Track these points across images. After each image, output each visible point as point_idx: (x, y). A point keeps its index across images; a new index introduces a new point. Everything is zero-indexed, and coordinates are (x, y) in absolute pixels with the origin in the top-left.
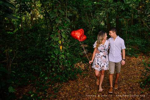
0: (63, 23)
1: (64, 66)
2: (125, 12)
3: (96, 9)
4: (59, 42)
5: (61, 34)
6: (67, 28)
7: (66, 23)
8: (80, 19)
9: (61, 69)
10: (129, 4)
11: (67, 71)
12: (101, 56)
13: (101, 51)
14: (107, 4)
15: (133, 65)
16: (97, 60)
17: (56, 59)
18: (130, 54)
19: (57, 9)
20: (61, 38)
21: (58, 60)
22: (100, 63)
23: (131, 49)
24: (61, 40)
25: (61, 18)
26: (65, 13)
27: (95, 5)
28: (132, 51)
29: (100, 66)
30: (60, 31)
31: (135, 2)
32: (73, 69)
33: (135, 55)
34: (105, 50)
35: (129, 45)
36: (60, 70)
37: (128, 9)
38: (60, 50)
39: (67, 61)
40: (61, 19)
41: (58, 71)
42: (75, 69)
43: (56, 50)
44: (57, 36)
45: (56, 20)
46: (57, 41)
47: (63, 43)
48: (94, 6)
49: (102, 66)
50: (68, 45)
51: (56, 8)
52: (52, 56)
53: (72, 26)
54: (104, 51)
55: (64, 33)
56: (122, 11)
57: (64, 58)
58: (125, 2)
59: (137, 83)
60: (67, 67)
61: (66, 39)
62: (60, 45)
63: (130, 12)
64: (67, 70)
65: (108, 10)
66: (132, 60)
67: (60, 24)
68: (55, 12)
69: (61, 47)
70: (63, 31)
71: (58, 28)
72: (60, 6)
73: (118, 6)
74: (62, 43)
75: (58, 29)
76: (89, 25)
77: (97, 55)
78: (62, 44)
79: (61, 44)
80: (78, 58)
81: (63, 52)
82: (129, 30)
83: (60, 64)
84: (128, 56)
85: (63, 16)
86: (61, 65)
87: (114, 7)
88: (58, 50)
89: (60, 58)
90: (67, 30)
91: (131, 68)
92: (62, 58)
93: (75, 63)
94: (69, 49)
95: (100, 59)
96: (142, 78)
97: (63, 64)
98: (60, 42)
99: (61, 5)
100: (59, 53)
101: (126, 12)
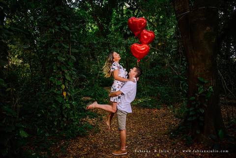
1: (69, 119)
5: (63, 76)
11: (73, 125)
15: (156, 117)
17: (58, 110)
20: (65, 81)
24: (64, 84)
30: (63, 72)
38: (63, 97)
41: (62, 126)
43: (58, 97)
44: (59, 79)
46: (60, 86)
52: (53, 106)
55: (68, 74)
59: (165, 134)
60: (72, 121)
62: (63, 90)
66: (154, 112)
67: (62, 63)
69: (65, 94)
70: (66, 71)
71: (60, 68)
72: (62, 39)
74: (66, 87)
78: (66, 90)
81: (67, 100)
83: (63, 115)
84: (148, 108)
86: (65, 117)
89: (64, 108)
91: (154, 120)
92: (67, 108)
97: (67, 116)
98: (63, 87)
99: (63, 37)
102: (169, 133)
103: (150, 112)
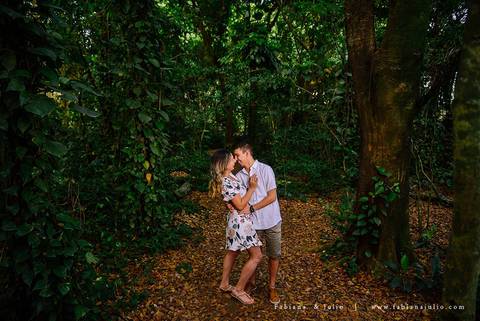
4: (144, 165)
5: (148, 146)
6: (163, 134)
15: (299, 218)
17: (137, 203)
18: (290, 195)
20: (149, 156)
24: (148, 160)
28: (294, 188)
33: (301, 196)
38: (146, 182)
41: (142, 231)
43: (138, 183)
44: (140, 151)
46: (141, 163)
47: (153, 166)
52: (129, 197)
55: (156, 143)
59: (313, 251)
62: (145, 170)
66: (295, 206)
69: (149, 177)
70: (152, 139)
74: (151, 166)
78: (151, 170)
79: (149, 170)
81: (152, 188)
83: (146, 213)
84: (286, 199)
86: (148, 216)
89: (147, 201)
92: (151, 201)
96: (322, 243)
97: (152, 214)
98: (147, 165)
102: (320, 251)
103: (289, 207)
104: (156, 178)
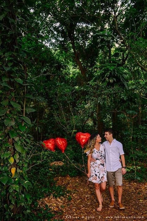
0: (18, 126)
1: (18, 206)
2: (127, 103)
3: (78, 98)
4: (10, 161)
5: (13, 145)
6: (25, 135)
7: (23, 124)
8: (51, 115)
9: (12, 211)
10: (134, 89)
11: (24, 215)
12: (99, 165)
13: (97, 159)
14: (97, 89)
16: (94, 170)
17: (3, 193)
18: (139, 178)
19: (8, 101)
20: (14, 153)
21: (6, 195)
22: (98, 174)
23: (139, 168)
24: (13, 156)
25: (15, 117)
26: (23, 108)
27: (76, 92)
28: (142, 172)
29: (99, 177)
30: (13, 139)
31: (143, 87)
32: (36, 210)
34: (102, 157)
35: (135, 160)
36: (10, 215)
37: (132, 98)
38: (11, 175)
39: (23, 196)
40: (14, 119)
42: (40, 210)
43: (3, 176)
44: (7, 149)
45: (5, 120)
46: (7, 159)
47: (18, 161)
48: (74, 93)
49: (100, 177)
50: (26, 165)
51: (5, 98)
53: (36, 128)
54: (100, 158)
55: (19, 143)
56: (123, 101)
57: (18, 190)
58: (126, 86)
60: (23, 209)
61: (24, 155)
62: (12, 166)
63: (135, 104)
64: (23, 213)
65: (100, 101)
66: (143, 188)
67: (13, 128)
68: (4, 106)
69: (13, 170)
70: (17, 139)
71: (8, 134)
72: (13, 95)
73: (115, 94)
74: (15, 161)
75: (9, 136)
76: (66, 126)
77: (93, 164)
78: (16, 165)
79: (14, 164)
80: (46, 187)
81: (16, 179)
82: (136, 134)
83: (10, 201)
84: (136, 182)
85: (19, 112)
86: (12, 204)
87: (109, 95)
88: (8, 175)
89: (11, 191)
90: (24, 138)
91: (142, 204)
92: (15, 191)
93: (40, 198)
94: (28, 172)
95: (97, 168)
97: (16, 203)
98: (12, 160)
99: (15, 92)
100: (8, 182)
101: (129, 104)
103: (138, 189)
104: (19, 171)
